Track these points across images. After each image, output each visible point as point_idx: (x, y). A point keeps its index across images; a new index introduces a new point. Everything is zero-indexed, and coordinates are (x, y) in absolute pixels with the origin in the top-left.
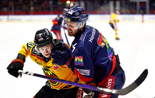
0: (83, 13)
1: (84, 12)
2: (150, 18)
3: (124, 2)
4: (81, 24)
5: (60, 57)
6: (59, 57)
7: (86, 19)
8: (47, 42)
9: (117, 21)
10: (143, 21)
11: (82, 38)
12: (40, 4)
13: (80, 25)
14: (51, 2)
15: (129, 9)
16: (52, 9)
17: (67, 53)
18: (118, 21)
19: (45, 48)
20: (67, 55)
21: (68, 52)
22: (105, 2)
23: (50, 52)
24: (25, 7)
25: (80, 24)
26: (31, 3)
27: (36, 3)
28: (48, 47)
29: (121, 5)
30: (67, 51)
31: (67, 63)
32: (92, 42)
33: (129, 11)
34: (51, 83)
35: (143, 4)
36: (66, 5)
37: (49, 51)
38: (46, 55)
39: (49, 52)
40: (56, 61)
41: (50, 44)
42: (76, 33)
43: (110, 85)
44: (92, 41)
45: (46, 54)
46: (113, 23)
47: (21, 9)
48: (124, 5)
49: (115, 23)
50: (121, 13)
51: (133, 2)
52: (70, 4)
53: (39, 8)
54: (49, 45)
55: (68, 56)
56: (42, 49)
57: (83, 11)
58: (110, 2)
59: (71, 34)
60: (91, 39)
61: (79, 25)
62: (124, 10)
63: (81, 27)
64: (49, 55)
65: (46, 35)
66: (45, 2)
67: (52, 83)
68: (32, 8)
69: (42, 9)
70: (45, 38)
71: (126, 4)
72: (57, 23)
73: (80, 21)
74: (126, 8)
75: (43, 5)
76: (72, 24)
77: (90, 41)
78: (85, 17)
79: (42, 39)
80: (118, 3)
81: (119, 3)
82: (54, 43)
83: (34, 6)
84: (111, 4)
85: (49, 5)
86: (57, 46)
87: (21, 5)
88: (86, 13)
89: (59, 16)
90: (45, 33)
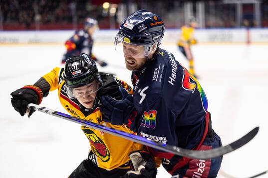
0: (153, 27)
1: (156, 23)
2: (262, 36)
3: (212, 4)
4: (151, 48)
5: (115, 108)
6: (113, 109)
7: (160, 37)
8: (89, 78)
9: (192, 41)
10: (248, 42)
11: (156, 76)
12: (52, 9)
13: (149, 50)
14: (73, 6)
15: (222, 19)
16: (75, 19)
17: (129, 102)
18: (196, 42)
19: (84, 90)
20: (129, 105)
21: (130, 100)
22: (177, 4)
23: (94, 97)
24: (23, 15)
25: (149, 48)
26: (36, 8)
27: (44, 7)
28: (90, 88)
29: (207, 11)
30: (127, 98)
31: (129, 120)
32: (173, 84)
33: (221, 23)
34: (98, 155)
35: (248, 8)
36: (102, 12)
37: (92, 96)
38: (86, 103)
39: (92, 98)
40: (108, 117)
41: (94, 82)
42: (142, 64)
43: (203, 162)
44: (173, 82)
45: (87, 101)
46: (185, 45)
47: (16, 19)
48: (212, 10)
49: (189, 46)
50: (207, 27)
51: (229, 5)
52: (109, 9)
53: (51, 17)
54: (92, 83)
55: (131, 108)
56: (79, 91)
57: (154, 21)
58: (185, 4)
59: (131, 65)
60: (172, 79)
61: (147, 50)
62: (212, 20)
63: (152, 52)
64: (92, 103)
65: (86, 64)
66: (62, 5)
67: (101, 155)
68: (38, 18)
69: (57, 19)
70: (84, 70)
71: (216, 7)
72: (74, 46)
73: (148, 43)
74: (216, 15)
75: (58, 11)
76: (133, 48)
77: (171, 82)
78: (157, 33)
79: (80, 72)
80: (201, 7)
81: (204, 5)
82: (100, 80)
83: (41, 13)
84: (188, 7)
85: (69, 10)
86: (108, 88)
87: (17, 12)
88: (160, 25)
89: (77, 33)
90: (84, 61)
